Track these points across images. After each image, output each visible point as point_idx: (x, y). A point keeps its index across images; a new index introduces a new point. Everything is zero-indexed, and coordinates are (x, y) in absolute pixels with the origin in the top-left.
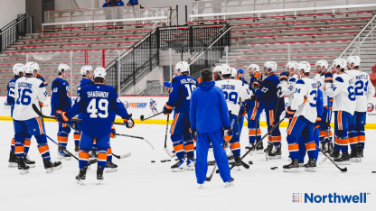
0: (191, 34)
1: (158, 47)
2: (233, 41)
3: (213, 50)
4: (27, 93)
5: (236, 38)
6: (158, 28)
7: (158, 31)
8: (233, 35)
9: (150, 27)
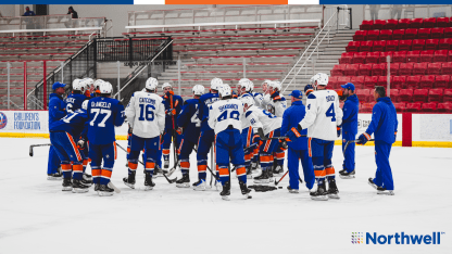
0: (130, 46)
1: (95, 60)
2: (175, 54)
3: (156, 64)
4: (150, 109)
5: (178, 52)
6: (95, 39)
7: (94, 42)
8: (174, 48)
9: (86, 38)
